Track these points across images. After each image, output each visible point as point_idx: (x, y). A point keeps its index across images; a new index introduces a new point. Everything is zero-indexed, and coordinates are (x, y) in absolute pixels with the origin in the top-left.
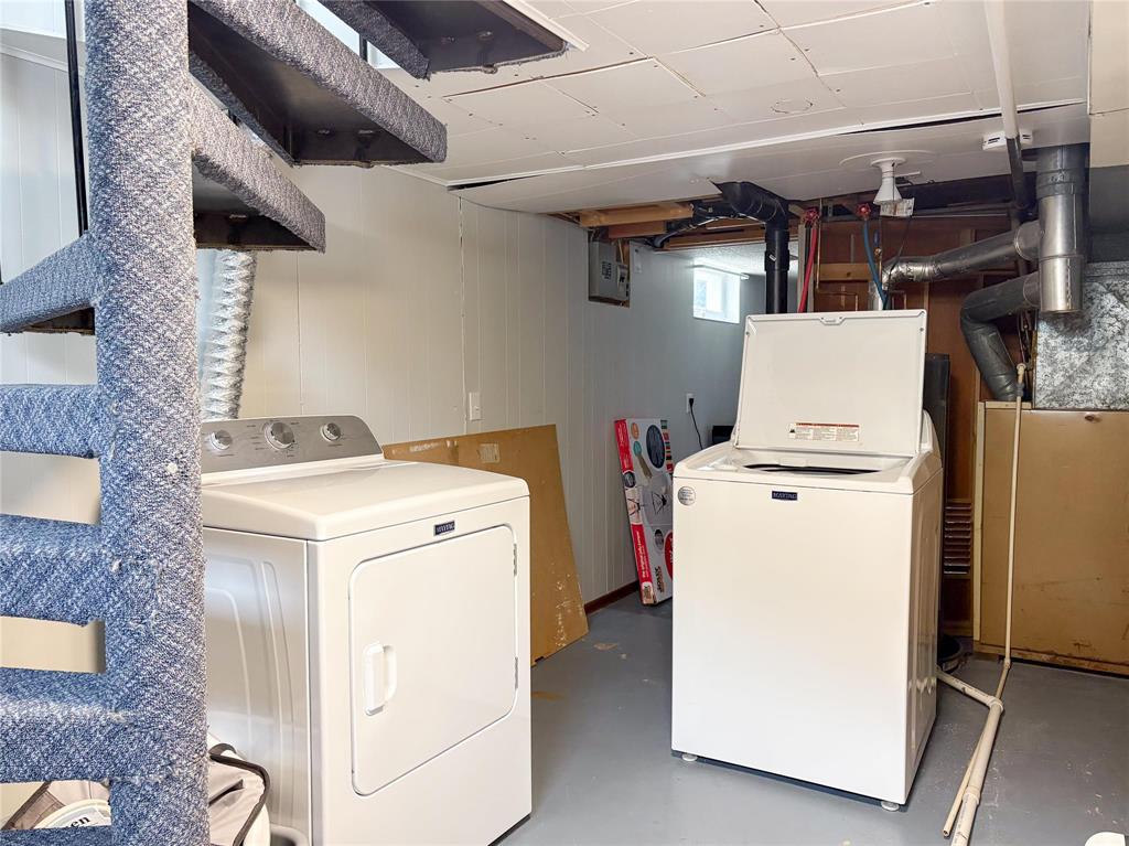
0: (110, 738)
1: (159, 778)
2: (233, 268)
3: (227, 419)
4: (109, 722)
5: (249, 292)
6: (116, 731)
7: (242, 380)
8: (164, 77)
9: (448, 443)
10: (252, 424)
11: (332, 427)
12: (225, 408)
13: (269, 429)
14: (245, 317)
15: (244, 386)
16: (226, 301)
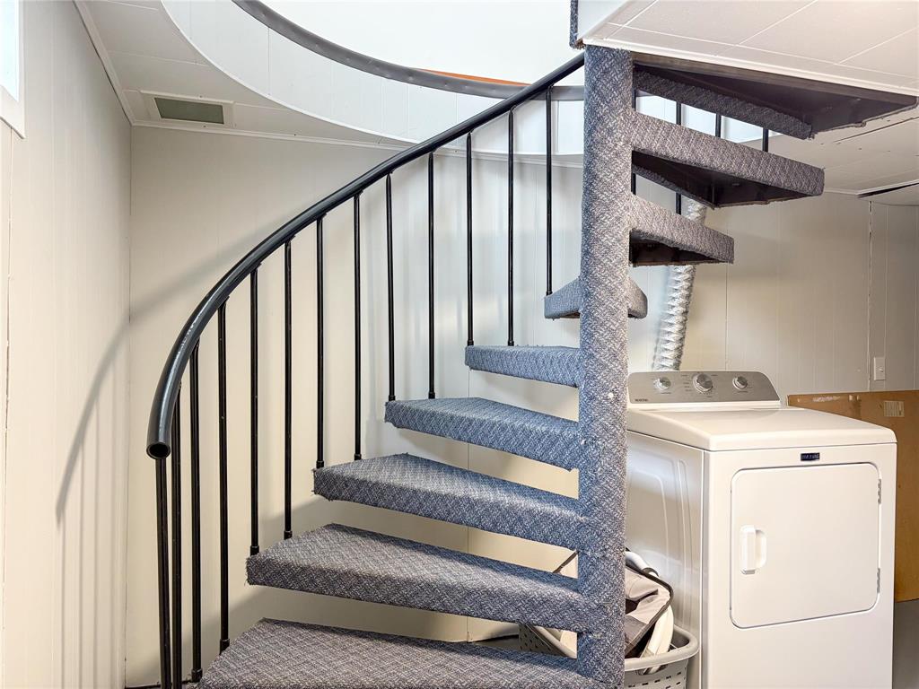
0: (578, 529)
1: (600, 556)
2: (680, 273)
3: (672, 370)
4: (578, 521)
5: (690, 288)
6: (581, 526)
7: (682, 346)
8: (616, 197)
9: (851, 398)
10: (685, 374)
11: (740, 379)
12: (670, 363)
13: (696, 378)
14: (687, 306)
15: (684, 349)
16: (674, 295)
